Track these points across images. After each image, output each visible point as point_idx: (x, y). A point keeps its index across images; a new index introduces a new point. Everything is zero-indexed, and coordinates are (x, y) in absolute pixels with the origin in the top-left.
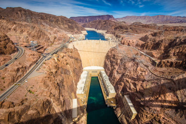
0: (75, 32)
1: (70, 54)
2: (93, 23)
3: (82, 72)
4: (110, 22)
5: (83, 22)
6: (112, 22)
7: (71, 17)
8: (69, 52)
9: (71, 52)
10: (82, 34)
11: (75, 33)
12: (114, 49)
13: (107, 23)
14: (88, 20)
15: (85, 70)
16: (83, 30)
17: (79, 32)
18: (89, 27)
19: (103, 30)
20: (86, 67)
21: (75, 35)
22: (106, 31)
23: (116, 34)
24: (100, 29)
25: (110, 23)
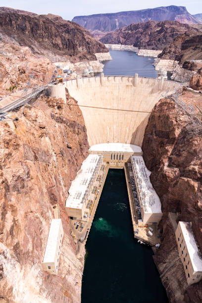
0: (79, 55)
1: (57, 111)
2: (130, 32)
3: (85, 158)
4: (174, 26)
5: (105, 28)
6: (181, 25)
7: (75, 18)
8: (54, 106)
9: (59, 108)
10: (96, 60)
11: (80, 57)
12: (168, 101)
13: (167, 29)
14: (117, 24)
15: (94, 153)
16: (101, 50)
17: (88, 57)
18: (119, 42)
19: (153, 49)
20: (97, 143)
21: (77, 64)
22: (160, 52)
23: (185, 58)
24: (145, 48)
25: (173, 30)
